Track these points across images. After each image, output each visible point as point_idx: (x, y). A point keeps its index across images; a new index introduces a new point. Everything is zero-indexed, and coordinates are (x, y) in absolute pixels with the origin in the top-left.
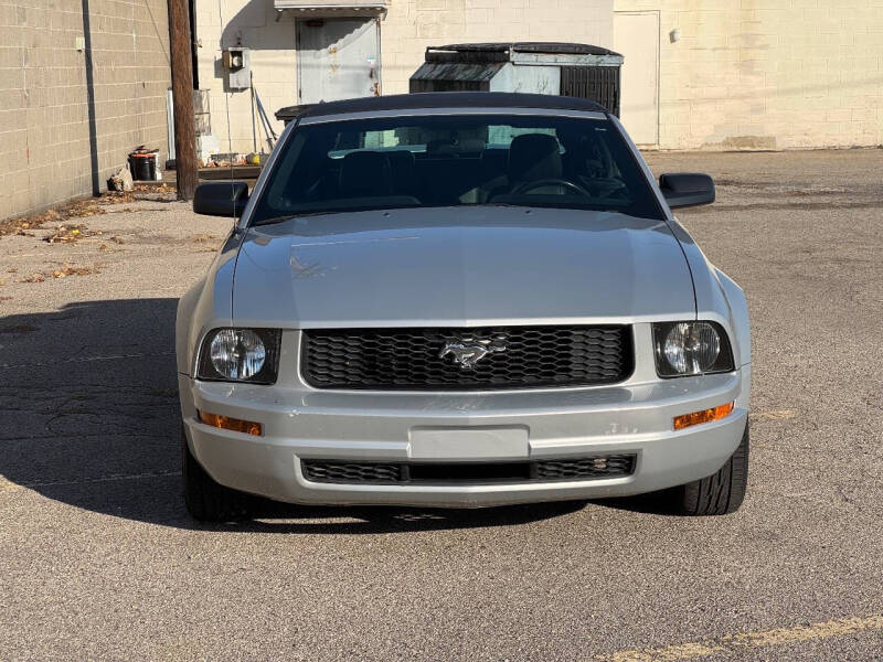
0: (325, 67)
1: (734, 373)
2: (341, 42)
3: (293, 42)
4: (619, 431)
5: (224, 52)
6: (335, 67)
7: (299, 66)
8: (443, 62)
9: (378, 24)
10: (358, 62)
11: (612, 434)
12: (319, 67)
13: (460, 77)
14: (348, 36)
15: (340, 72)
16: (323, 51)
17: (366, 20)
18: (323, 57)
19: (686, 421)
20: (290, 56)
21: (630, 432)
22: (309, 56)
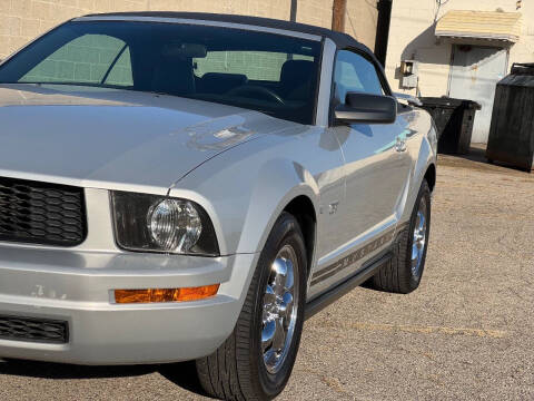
0: (468, 78)
1: (219, 259)
2: (481, 62)
3: (449, 60)
4: (46, 295)
5: (402, 62)
6: (474, 79)
7: (450, 76)
8: (520, 74)
9: (508, 53)
10: (490, 77)
11: (39, 296)
12: (463, 77)
13: (526, 85)
14: (486, 59)
15: (477, 82)
16: (468, 68)
17: (500, 49)
18: (467, 71)
19: (121, 296)
20: (445, 69)
21: (58, 297)
22: (458, 70)
